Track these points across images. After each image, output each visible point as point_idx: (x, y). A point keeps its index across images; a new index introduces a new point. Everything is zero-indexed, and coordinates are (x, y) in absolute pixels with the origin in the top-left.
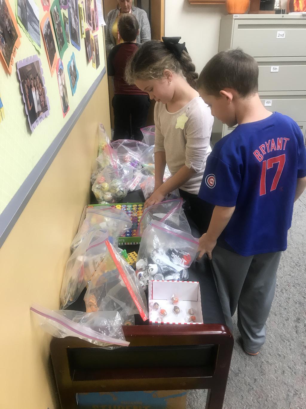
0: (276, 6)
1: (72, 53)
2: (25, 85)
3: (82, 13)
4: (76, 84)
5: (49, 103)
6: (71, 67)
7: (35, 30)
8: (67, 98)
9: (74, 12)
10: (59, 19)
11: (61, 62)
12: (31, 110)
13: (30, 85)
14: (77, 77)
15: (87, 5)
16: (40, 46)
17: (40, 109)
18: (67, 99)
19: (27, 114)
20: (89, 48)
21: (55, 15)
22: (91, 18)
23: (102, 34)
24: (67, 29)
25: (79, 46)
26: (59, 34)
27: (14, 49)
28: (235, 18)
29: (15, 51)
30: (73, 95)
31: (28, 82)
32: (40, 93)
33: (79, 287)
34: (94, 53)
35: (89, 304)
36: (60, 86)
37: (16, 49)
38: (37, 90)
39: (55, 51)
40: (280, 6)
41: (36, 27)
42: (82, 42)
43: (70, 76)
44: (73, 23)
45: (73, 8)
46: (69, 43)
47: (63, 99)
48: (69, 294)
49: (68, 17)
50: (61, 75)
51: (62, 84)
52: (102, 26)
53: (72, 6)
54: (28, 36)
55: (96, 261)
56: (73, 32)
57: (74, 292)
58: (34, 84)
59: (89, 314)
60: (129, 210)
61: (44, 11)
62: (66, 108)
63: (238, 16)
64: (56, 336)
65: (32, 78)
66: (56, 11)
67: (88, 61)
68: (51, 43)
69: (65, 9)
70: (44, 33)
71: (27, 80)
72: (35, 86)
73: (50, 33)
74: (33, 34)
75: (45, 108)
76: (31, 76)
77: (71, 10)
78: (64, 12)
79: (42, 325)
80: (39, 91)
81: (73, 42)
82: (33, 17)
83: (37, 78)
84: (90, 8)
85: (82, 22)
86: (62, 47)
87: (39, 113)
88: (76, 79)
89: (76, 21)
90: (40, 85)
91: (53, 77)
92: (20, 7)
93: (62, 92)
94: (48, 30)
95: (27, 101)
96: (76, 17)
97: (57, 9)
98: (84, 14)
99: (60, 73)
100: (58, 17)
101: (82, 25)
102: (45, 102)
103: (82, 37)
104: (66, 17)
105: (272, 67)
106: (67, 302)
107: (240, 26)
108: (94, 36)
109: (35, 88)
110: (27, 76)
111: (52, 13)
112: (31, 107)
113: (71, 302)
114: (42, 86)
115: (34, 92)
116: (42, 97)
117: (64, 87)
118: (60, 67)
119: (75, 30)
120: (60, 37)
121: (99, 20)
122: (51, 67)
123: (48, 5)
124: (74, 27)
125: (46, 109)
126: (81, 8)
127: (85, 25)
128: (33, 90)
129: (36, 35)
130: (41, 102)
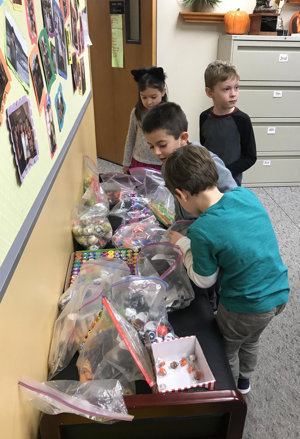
0: (278, 26)
1: (59, 84)
2: (15, 132)
3: (68, 37)
4: (64, 117)
5: (38, 147)
6: (58, 100)
7: (24, 68)
8: (54, 135)
9: (61, 38)
10: (47, 50)
11: (49, 96)
12: (21, 159)
13: (20, 131)
14: (64, 110)
15: (73, 27)
16: (29, 85)
17: (29, 155)
18: (55, 137)
19: (17, 164)
20: (75, 74)
21: (42, 47)
22: (77, 41)
23: (88, 55)
24: (54, 59)
25: (66, 74)
26: (47, 66)
27: (4, 96)
28: (235, 39)
29: (5, 97)
30: (60, 131)
31: (17, 128)
32: (29, 137)
33: (70, 349)
34: (80, 78)
35: (83, 370)
36: (48, 124)
37: (6, 94)
38: (26, 135)
39: (43, 86)
40: (282, 26)
41: (24, 64)
42: (69, 69)
43: (57, 110)
44: (60, 50)
45: (60, 34)
46: (56, 74)
47: (51, 138)
48: (59, 359)
49: (55, 46)
50: (48, 112)
51: (50, 121)
52: (88, 46)
53: (59, 32)
54: (17, 77)
55: (89, 320)
56: (60, 61)
57: (64, 356)
58: (23, 129)
59: (84, 383)
60: (123, 257)
61: (32, 44)
62: (54, 147)
63: (237, 37)
64: (47, 412)
65: (21, 123)
66: (44, 42)
67: (75, 88)
68: (39, 78)
69: (52, 37)
70: (32, 69)
71: (17, 126)
72: (24, 131)
73: (38, 67)
74: (22, 74)
75: (34, 153)
76: (21, 121)
77: (58, 37)
78: (52, 40)
79: (31, 401)
80: (28, 135)
81: (60, 71)
82: (22, 54)
83: (26, 120)
84: (76, 29)
85: (69, 47)
86: (50, 80)
87: (28, 159)
88: (63, 112)
89: (63, 48)
90: (29, 129)
91: (41, 115)
92: (10, 47)
93: (50, 130)
94: (36, 65)
95: (17, 149)
96: (63, 43)
97: (45, 40)
98: (70, 38)
99: (48, 109)
100: (46, 48)
101: (69, 51)
102: (34, 146)
103: (69, 64)
104: (53, 46)
105: (275, 92)
106: (56, 368)
107: (240, 48)
108: (80, 60)
109: (25, 133)
110: (17, 121)
111: (40, 44)
112: (21, 155)
113: (61, 368)
114: (31, 128)
115: (23, 138)
116: (31, 141)
117: (52, 124)
118: (48, 103)
119: (62, 57)
120: (48, 69)
121: (85, 40)
122: (40, 104)
123: (36, 37)
124: (61, 54)
125: (36, 154)
126: (68, 32)
127: (72, 49)
128: (23, 135)
129: (25, 73)
130: (30, 147)
